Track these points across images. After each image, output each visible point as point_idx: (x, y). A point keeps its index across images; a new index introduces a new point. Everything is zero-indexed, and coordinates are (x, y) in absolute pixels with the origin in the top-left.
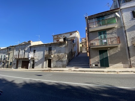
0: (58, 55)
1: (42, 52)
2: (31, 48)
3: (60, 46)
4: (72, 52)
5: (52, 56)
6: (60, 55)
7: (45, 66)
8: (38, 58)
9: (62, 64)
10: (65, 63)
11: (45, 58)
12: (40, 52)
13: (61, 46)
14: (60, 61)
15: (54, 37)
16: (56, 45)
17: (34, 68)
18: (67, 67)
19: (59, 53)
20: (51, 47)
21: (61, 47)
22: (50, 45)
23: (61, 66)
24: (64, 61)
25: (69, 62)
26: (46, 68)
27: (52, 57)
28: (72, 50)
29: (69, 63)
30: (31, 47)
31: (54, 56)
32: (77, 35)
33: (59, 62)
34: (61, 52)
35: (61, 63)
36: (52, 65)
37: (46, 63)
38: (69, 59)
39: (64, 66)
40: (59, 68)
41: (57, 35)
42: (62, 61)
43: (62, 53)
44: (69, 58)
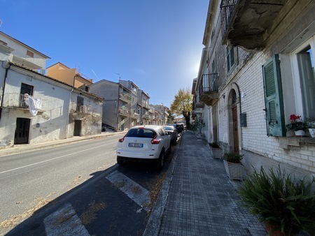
0: (92, 116)
1: (62, 102)
2: (7, 70)
7: (69, 134)
8: (47, 115)
13: (96, 103)
17: (27, 143)
18: (102, 133)
19: (94, 113)
22: (81, 94)
26: (71, 137)
27: (83, 117)
33: (93, 127)
35: (96, 128)
36: (83, 130)
39: (98, 132)
40: (93, 134)
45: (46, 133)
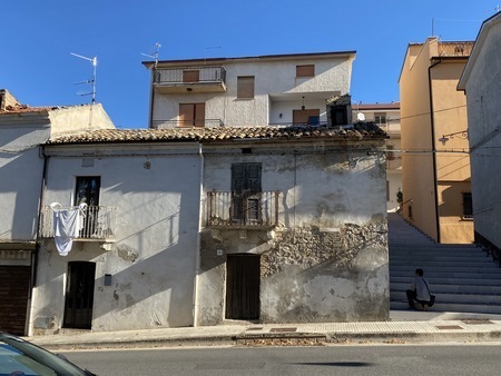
0: (315, 230)
3: (334, 162)
7: (204, 311)
8: (136, 248)
9: (354, 296)
10: (380, 287)
12: (147, 196)
13: (338, 166)
14: (338, 274)
16: (296, 153)
17: (88, 327)
19: (324, 217)
21: (340, 173)
22: (247, 151)
24: (374, 274)
26: (217, 322)
27: (263, 240)
33: (327, 282)
34: (341, 209)
35: (344, 286)
36: (269, 297)
37: (208, 289)
42: (354, 273)
43: (356, 213)
45: (131, 302)
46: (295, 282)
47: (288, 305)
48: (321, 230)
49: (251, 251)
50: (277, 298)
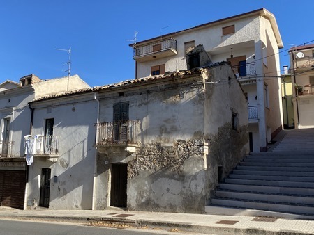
1: (84, 130)
2: (33, 110)
3: (171, 95)
4: (234, 128)
5: (131, 149)
6: (171, 141)
7: (98, 200)
8: (67, 159)
9: (182, 193)
10: (199, 188)
11: (100, 158)
13: (173, 99)
14: (171, 177)
15: (137, 52)
16: (148, 92)
18: (208, 208)
19: (164, 136)
20: (127, 104)
21: (174, 104)
22: (121, 94)
23: (177, 200)
24: (195, 177)
25: (220, 180)
26: (104, 207)
27: (129, 154)
28: (234, 116)
29: (218, 188)
30: (33, 106)
31: (141, 150)
32: (265, 30)
33: (165, 183)
34: (174, 130)
35: (175, 186)
36: (132, 193)
37: (101, 186)
38: (220, 169)
39: (191, 205)
40: (165, 209)
41: (155, 42)
42: (182, 177)
43: (183, 133)
44: (220, 162)
45: (65, 193)
46: (146, 183)
47: (142, 198)
48: (162, 145)
49: (123, 161)
50: (136, 194)
